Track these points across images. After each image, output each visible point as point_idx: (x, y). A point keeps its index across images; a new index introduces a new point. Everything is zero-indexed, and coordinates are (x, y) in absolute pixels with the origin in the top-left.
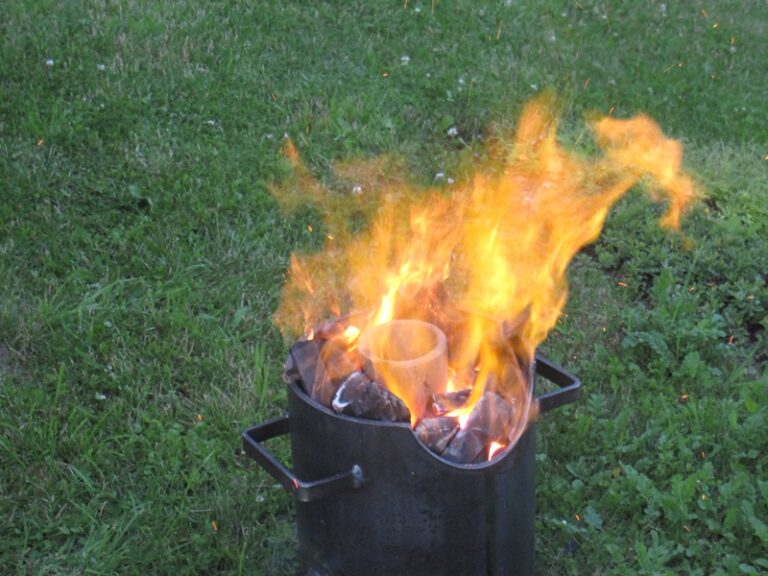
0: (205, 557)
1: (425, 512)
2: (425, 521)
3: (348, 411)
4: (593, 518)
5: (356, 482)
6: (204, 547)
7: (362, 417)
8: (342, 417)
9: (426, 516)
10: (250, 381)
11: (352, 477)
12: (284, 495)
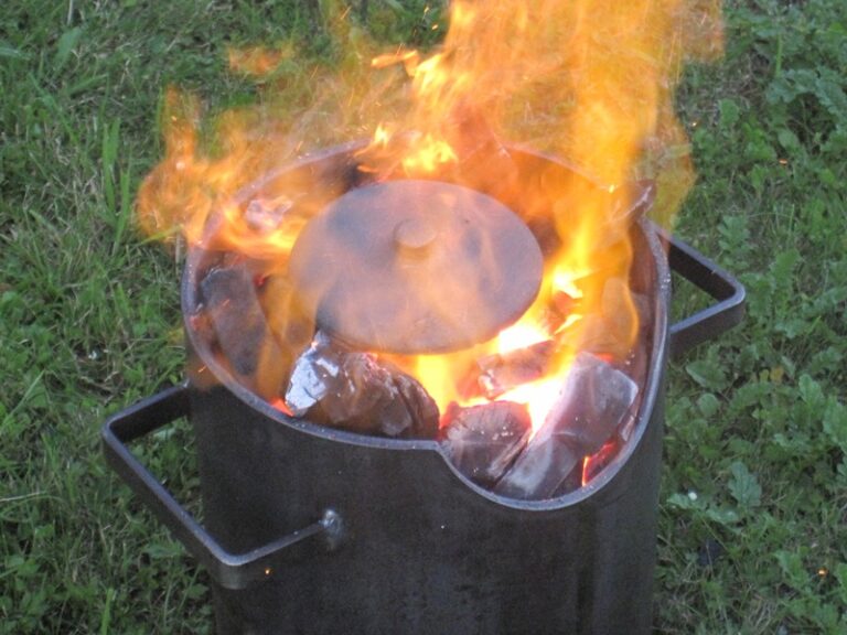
0: (35, 603)
1: (465, 588)
2: (464, 602)
3: (312, 415)
4: (745, 486)
5: (330, 540)
6: (32, 583)
7: (341, 427)
8: (302, 427)
9: (467, 594)
10: (93, 190)
11: (323, 533)
12: (173, 454)
